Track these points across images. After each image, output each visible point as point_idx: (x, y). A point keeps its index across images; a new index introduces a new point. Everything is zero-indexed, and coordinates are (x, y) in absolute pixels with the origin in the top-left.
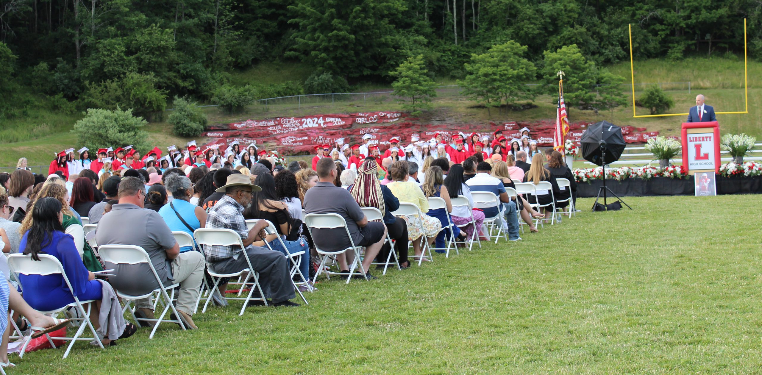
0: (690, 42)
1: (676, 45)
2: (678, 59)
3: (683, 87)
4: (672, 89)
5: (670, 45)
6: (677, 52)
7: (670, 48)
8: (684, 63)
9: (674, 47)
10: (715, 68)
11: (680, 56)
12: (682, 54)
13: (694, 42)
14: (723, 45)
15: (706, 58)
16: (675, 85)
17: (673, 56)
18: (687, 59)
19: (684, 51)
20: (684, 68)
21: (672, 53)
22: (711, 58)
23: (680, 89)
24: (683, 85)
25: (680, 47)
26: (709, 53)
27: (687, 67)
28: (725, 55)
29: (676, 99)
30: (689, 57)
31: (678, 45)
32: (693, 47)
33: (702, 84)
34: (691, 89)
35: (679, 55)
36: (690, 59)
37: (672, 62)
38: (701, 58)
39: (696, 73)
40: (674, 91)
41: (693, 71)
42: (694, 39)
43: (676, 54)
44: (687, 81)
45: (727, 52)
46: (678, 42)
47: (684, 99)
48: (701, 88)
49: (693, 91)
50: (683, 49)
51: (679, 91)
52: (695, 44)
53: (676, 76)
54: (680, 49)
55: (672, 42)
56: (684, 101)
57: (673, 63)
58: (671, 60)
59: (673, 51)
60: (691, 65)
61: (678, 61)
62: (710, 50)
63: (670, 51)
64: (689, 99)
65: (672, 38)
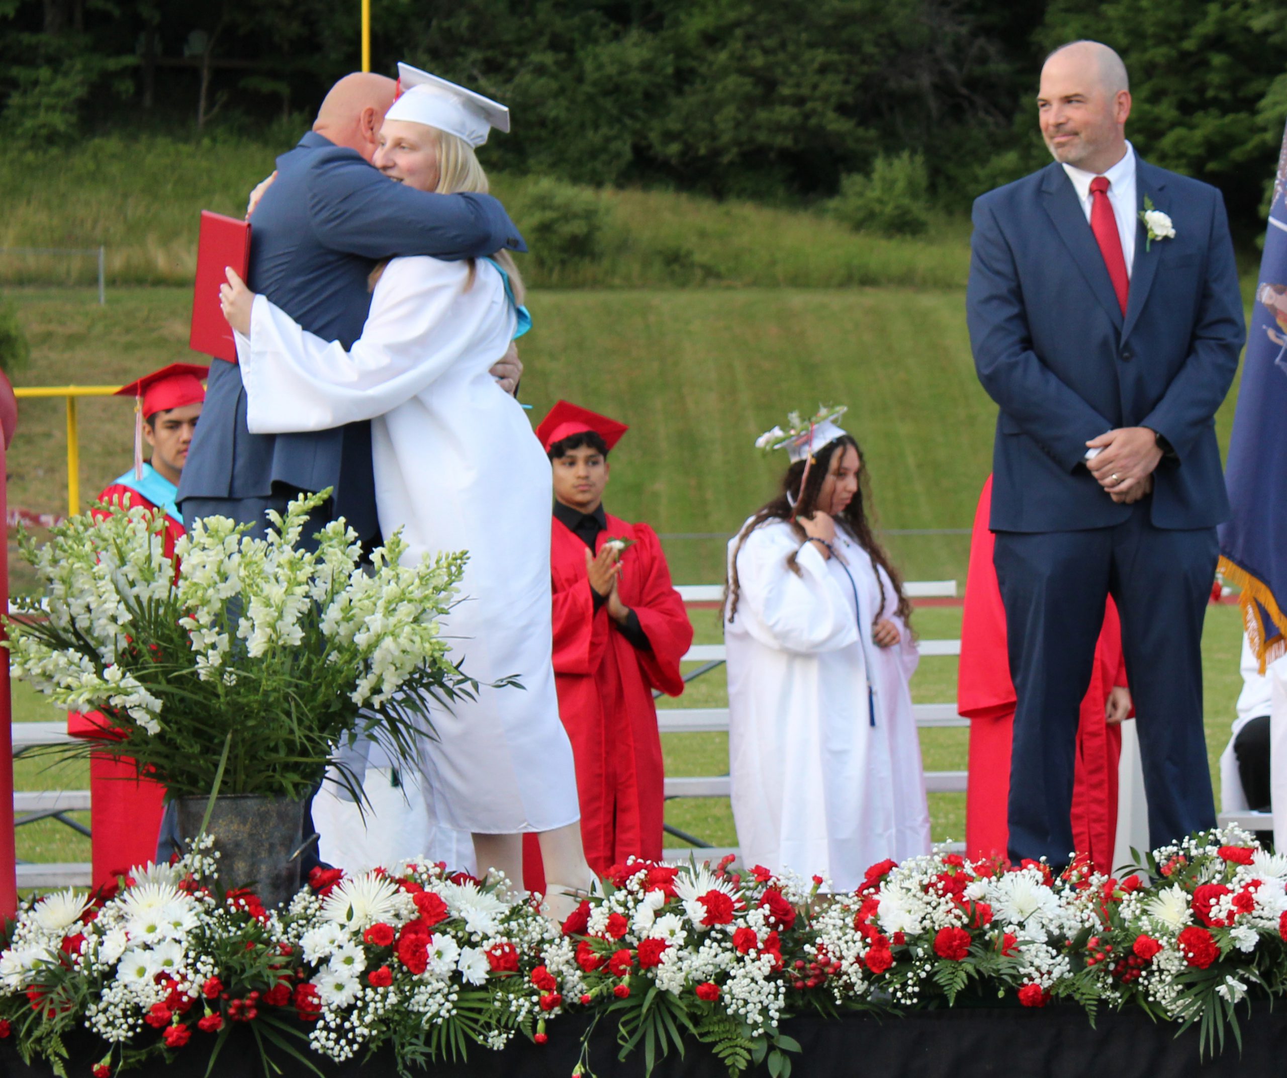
0: (113, 64)
1: (44, 73)
2: (52, 138)
3: (74, 274)
4: (22, 280)
5: (16, 71)
6: (51, 108)
7: (14, 84)
8: (82, 161)
9: (36, 83)
10: (226, 187)
11: (62, 127)
12: (73, 119)
13: (129, 60)
14: (267, 86)
15: (186, 140)
16: (33, 261)
17: (29, 123)
18: (97, 141)
19: (83, 105)
20: (79, 181)
21: (23, 110)
22: (206, 142)
23: (61, 284)
24: (75, 264)
25: (60, 83)
26: (202, 119)
27: (96, 177)
28: (275, 127)
29: (36, 328)
30: (106, 134)
31: (56, 71)
32: (126, 87)
33: (161, 261)
34: (112, 282)
35: (59, 121)
36: (112, 144)
37: (23, 151)
38: (162, 142)
39: (136, 209)
40: (29, 291)
41: (125, 196)
42: (132, 51)
43: (43, 117)
44: (89, 243)
45: (285, 119)
46: (54, 62)
47: (75, 327)
48: (160, 281)
49: (121, 293)
50: (80, 92)
51: (53, 291)
52: (134, 72)
53: (42, 217)
54: (61, 94)
55: (28, 58)
56: (73, 341)
57: (30, 157)
58: (22, 143)
59: (30, 101)
60: (114, 169)
61: (55, 151)
62: (203, 104)
63: (15, 99)
64: (99, 328)
65: (27, 38)
